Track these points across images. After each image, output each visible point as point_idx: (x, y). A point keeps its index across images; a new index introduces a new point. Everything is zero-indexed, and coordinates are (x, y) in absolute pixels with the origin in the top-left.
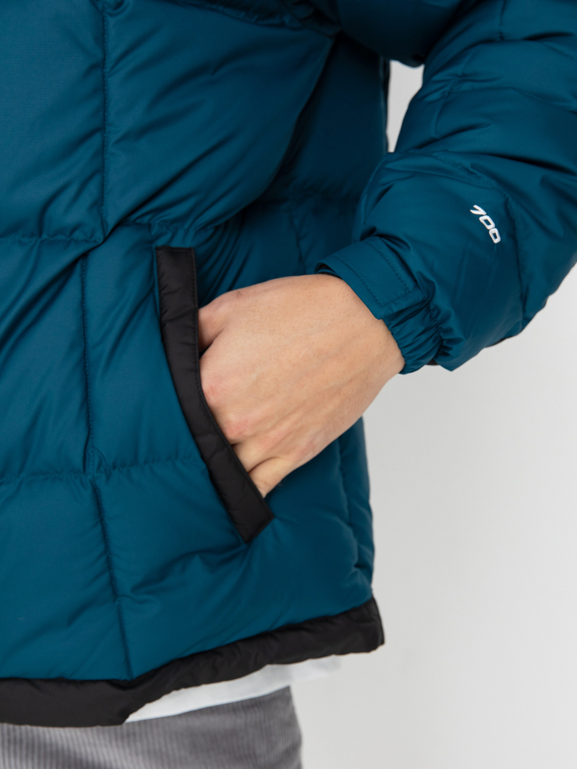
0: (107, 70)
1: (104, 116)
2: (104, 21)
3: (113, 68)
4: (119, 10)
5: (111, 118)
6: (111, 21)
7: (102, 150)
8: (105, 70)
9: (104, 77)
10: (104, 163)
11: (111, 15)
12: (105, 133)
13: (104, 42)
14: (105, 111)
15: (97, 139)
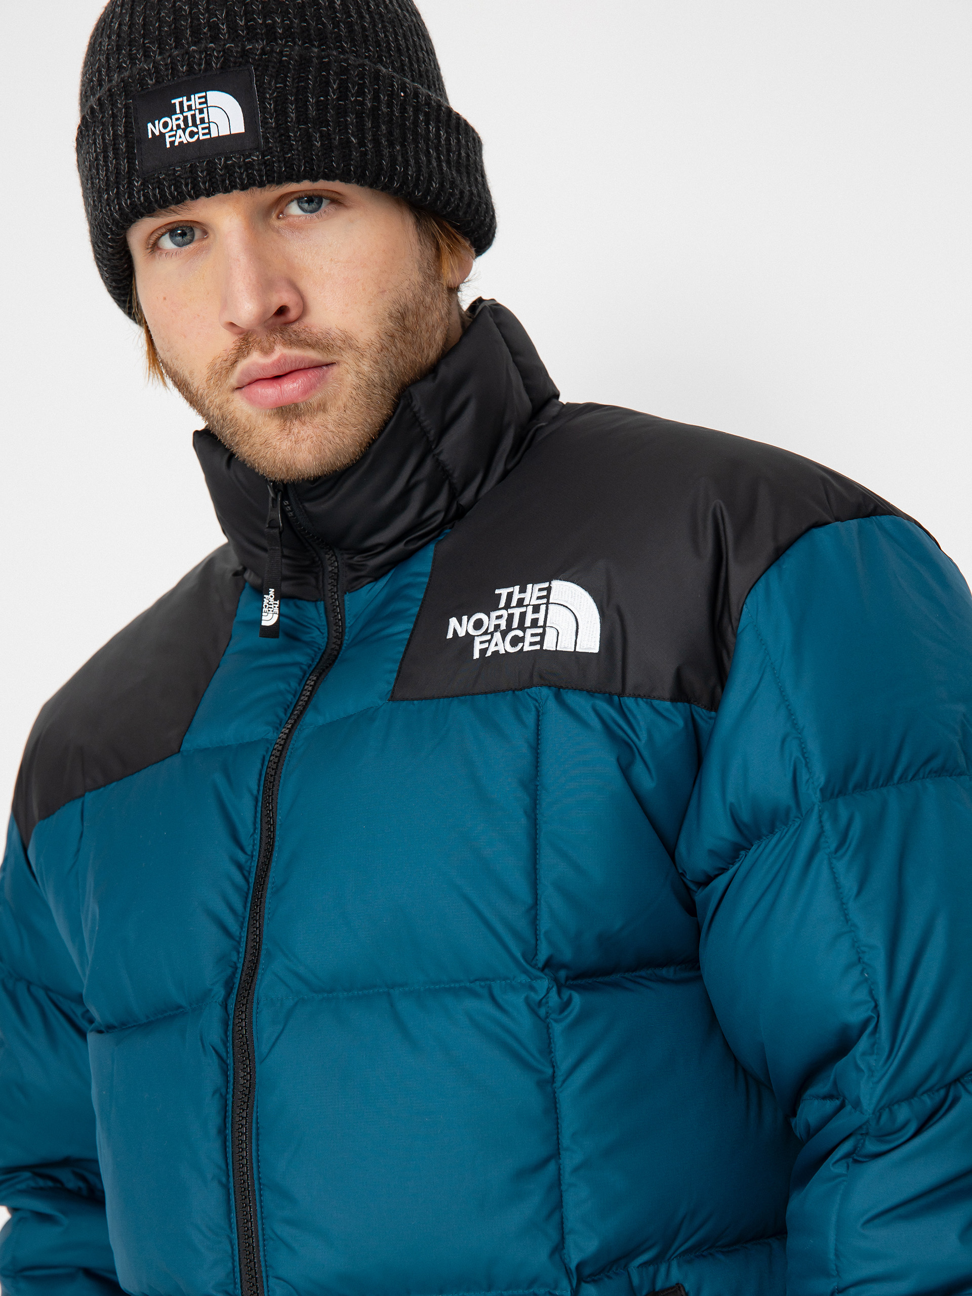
0: (558, 1084)
1: (558, 1139)
2: (548, 1028)
3: (564, 1081)
4: (566, 1013)
5: (566, 1141)
6: (557, 1029)
7: (557, 1183)
8: (555, 1085)
9: (555, 1093)
10: (561, 1196)
11: (556, 1021)
12: (560, 1158)
13: (551, 1052)
14: (558, 1133)
15: (552, 1167)
